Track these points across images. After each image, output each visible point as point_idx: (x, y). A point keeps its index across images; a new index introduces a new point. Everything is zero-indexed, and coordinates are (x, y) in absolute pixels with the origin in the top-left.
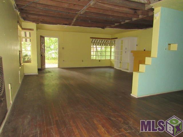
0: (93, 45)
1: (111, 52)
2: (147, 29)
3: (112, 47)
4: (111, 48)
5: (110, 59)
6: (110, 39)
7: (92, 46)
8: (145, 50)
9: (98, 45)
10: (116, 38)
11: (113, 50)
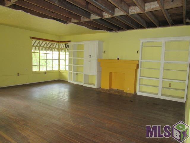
0: (35, 49)
1: (59, 59)
2: (118, 33)
3: (61, 53)
4: (59, 54)
5: (59, 70)
6: (58, 42)
7: (33, 51)
8: (118, 59)
9: (42, 49)
10: (69, 41)
11: (62, 57)
